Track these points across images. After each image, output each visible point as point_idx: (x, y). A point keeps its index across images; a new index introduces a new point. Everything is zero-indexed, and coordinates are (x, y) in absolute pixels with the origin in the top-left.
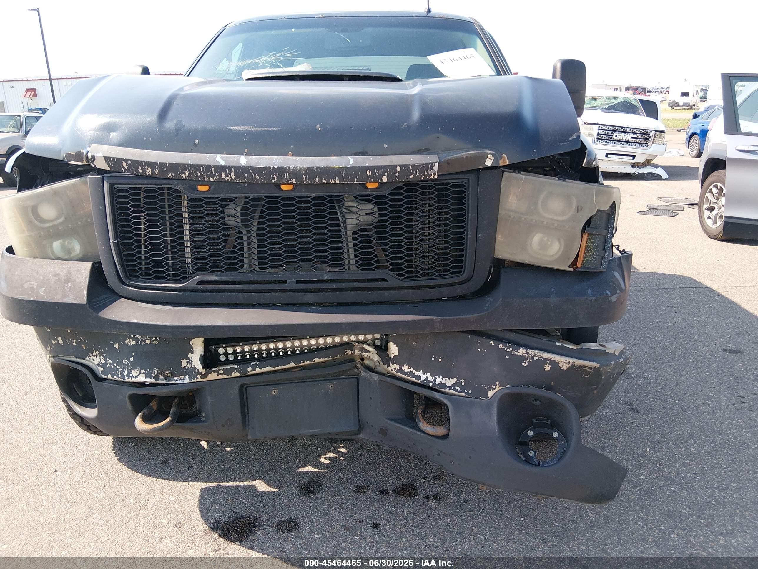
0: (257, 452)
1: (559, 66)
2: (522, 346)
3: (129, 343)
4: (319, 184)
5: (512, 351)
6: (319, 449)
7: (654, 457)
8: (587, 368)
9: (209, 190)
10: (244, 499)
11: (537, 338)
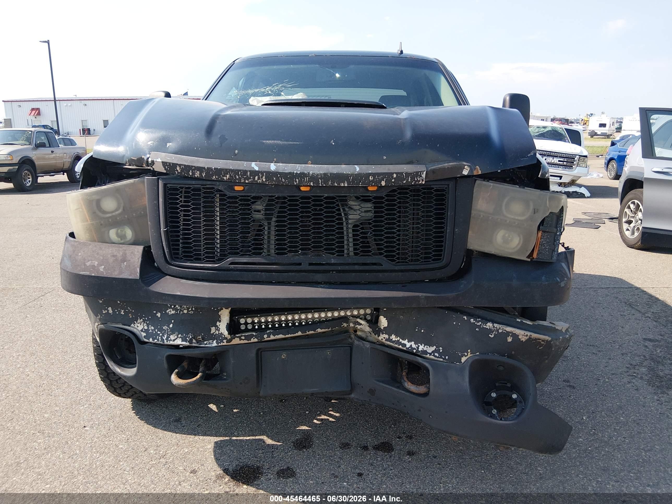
0: (255, 414)
1: (508, 98)
2: (489, 321)
3: (170, 312)
4: (331, 186)
5: (481, 324)
6: (307, 412)
7: (590, 424)
8: (540, 341)
9: (243, 190)
10: (247, 452)
11: (501, 315)
